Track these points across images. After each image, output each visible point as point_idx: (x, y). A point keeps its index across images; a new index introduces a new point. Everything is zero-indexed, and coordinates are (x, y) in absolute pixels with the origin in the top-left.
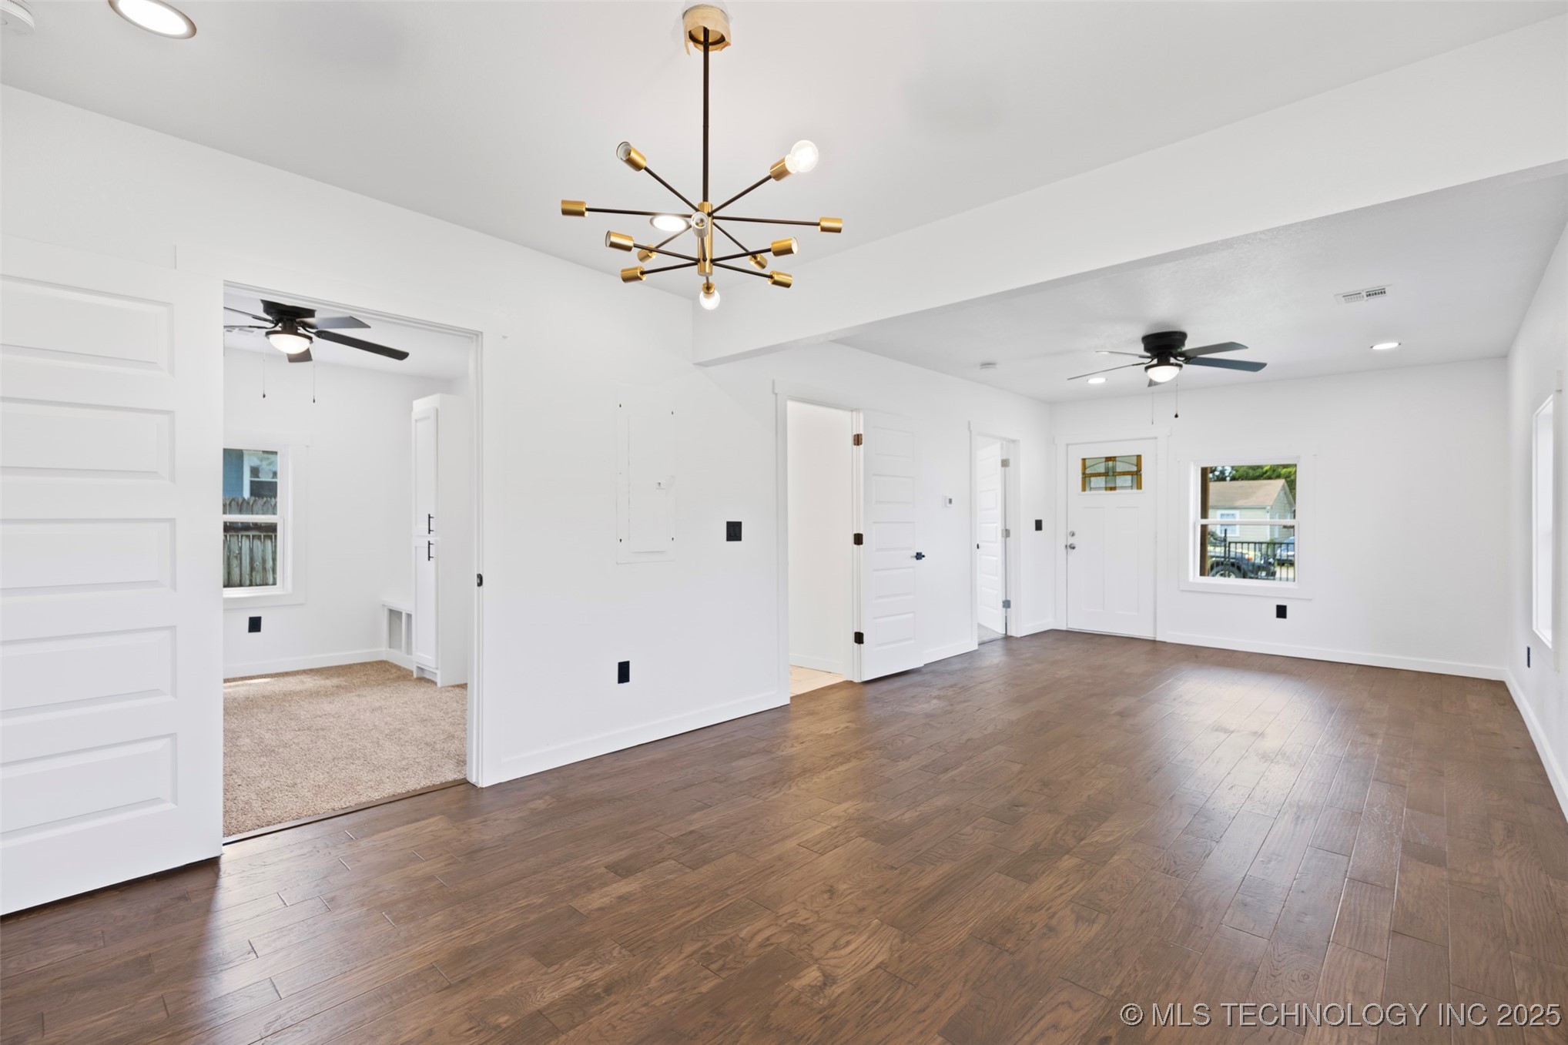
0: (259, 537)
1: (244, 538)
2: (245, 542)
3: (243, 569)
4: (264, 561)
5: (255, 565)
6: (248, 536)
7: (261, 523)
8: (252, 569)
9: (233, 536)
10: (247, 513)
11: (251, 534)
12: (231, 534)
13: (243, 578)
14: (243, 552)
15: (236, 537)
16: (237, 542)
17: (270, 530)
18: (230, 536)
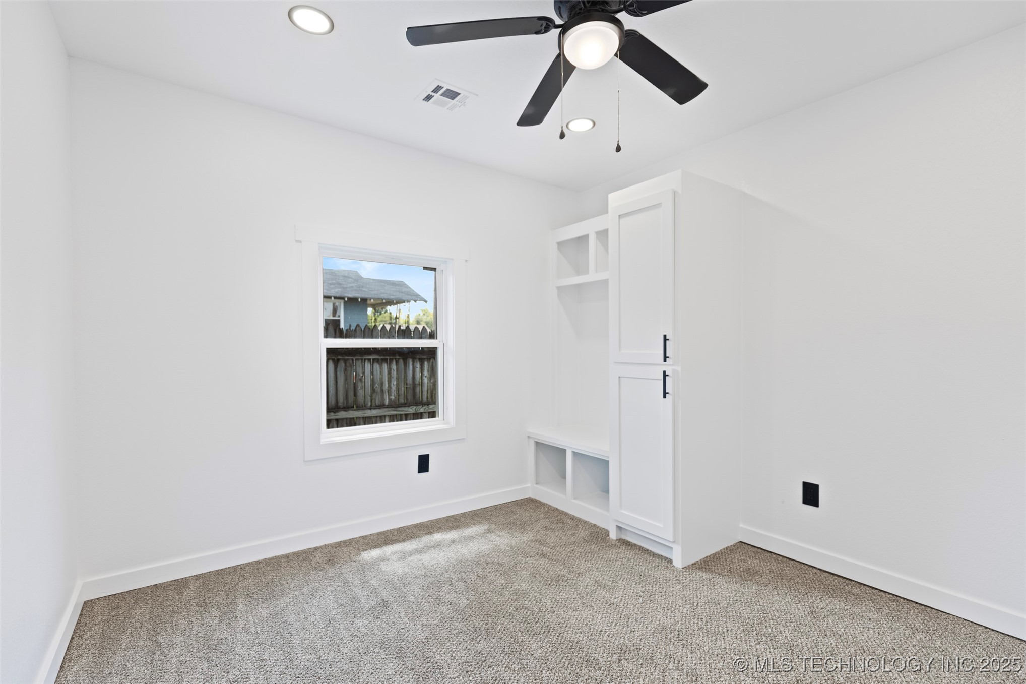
0: (377, 361)
1: (367, 361)
2: (367, 365)
3: (366, 390)
4: (382, 384)
5: (375, 387)
6: (369, 360)
7: (379, 348)
8: (373, 390)
9: (358, 359)
10: (369, 337)
11: (371, 357)
12: (356, 358)
13: (366, 400)
14: (366, 374)
15: (360, 361)
16: (361, 366)
17: (431, 354)
18: (356, 360)
